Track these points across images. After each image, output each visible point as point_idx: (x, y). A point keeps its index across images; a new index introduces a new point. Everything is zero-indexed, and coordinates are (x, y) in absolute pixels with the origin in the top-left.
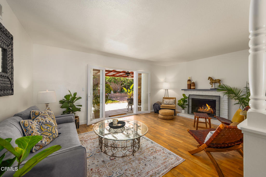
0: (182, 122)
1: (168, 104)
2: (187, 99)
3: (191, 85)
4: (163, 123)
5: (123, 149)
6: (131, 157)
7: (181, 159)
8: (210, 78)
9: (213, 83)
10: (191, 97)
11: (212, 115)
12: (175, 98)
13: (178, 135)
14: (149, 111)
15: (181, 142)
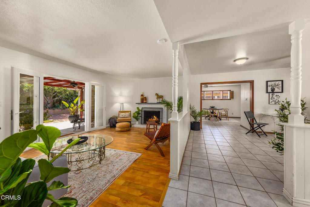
0: (136, 131)
1: (124, 117)
2: (140, 112)
3: (144, 100)
4: (121, 134)
5: (91, 159)
6: (99, 165)
7: (140, 154)
8: (157, 94)
9: (158, 98)
10: (143, 110)
11: (158, 122)
12: (131, 111)
13: (135, 141)
14: (105, 126)
15: (138, 144)
